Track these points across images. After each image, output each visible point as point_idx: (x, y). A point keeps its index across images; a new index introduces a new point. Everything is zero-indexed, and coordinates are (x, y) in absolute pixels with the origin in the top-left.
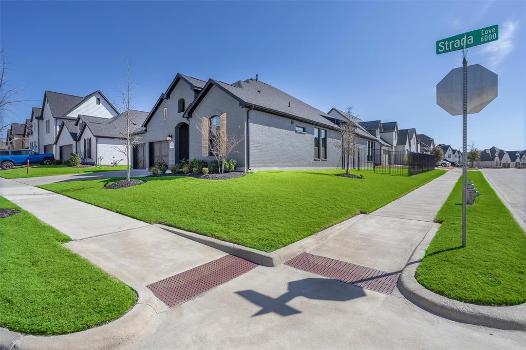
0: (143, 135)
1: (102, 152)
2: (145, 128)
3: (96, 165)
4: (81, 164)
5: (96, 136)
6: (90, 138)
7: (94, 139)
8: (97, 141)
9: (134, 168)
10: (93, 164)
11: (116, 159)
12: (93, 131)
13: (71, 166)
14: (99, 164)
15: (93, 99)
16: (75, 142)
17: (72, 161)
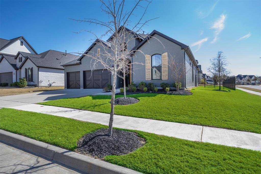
0: (78, 66)
1: (41, 77)
2: (80, 62)
3: (38, 86)
4: (27, 86)
5: (38, 67)
6: (32, 68)
7: (35, 69)
8: (38, 70)
9: (68, 88)
10: (35, 86)
11: (51, 82)
12: (36, 64)
13: (21, 87)
14: (40, 86)
15: (18, 42)
16: (15, 71)
17: (22, 83)
